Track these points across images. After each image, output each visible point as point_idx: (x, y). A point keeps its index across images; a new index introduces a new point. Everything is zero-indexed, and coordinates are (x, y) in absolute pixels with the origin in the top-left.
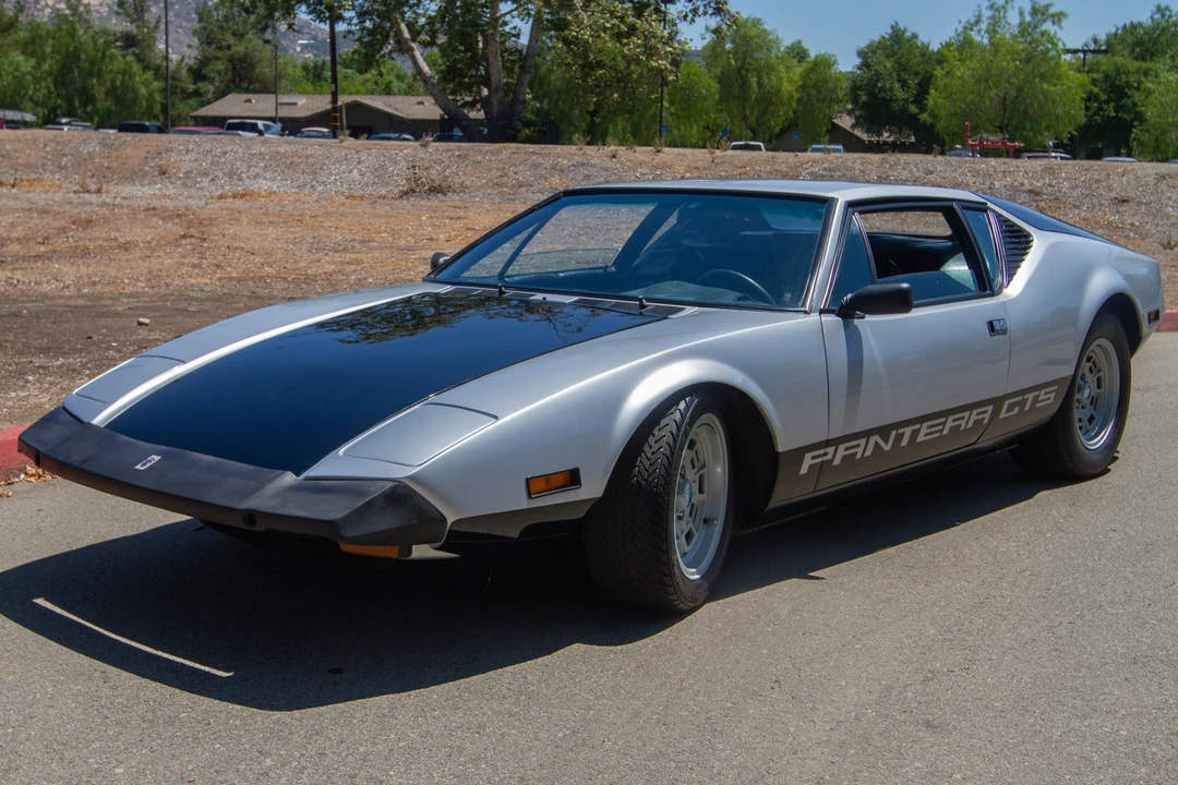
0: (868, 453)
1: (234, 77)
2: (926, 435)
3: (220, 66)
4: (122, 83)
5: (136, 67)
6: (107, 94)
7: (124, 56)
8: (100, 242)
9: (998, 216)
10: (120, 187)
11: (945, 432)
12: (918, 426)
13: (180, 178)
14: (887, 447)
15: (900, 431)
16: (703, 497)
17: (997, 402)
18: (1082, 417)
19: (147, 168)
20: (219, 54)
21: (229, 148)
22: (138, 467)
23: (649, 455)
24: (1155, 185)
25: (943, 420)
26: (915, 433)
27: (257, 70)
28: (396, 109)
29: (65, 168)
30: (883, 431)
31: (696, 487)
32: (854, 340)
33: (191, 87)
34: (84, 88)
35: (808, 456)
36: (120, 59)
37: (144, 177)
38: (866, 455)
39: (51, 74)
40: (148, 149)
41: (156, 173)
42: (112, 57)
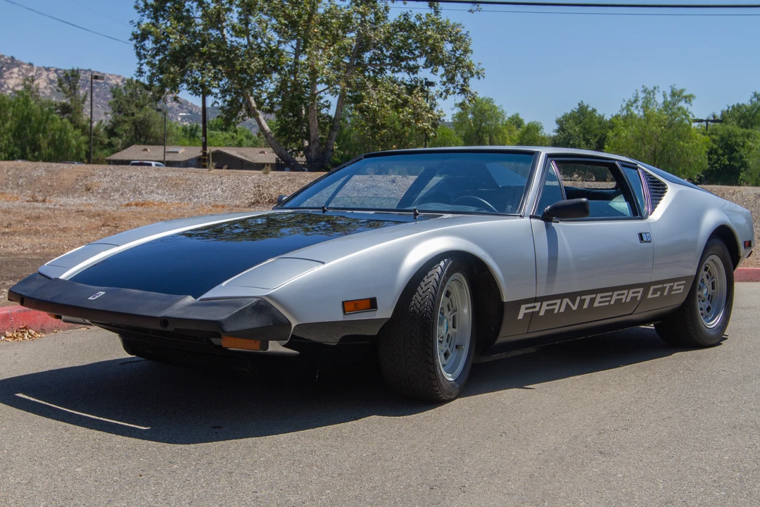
0: (562, 310)
1: (136, 134)
2: (600, 302)
3: (127, 127)
4: (60, 137)
5: (69, 126)
6: (49, 144)
7: (61, 119)
8: (46, 227)
9: (645, 172)
10: (58, 199)
11: (612, 302)
12: (594, 296)
13: (99, 193)
14: (575, 308)
15: (583, 297)
16: (455, 330)
17: (646, 286)
18: (703, 307)
19: (77, 187)
20: (126, 119)
21: (134, 173)
22: (90, 298)
23: (421, 293)
24: (755, 201)
25: (611, 293)
26: (593, 300)
27: (152, 130)
28: (246, 156)
29: (22, 186)
30: (572, 296)
31: (451, 323)
32: (552, 237)
33: (107, 141)
34: (33, 140)
35: (523, 307)
36: (59, 121)
37: (75, 192)
38: (561, 311)
39: (10, 130)
40: (78, 174)
41: (84, 190)
42: (53, 120)
